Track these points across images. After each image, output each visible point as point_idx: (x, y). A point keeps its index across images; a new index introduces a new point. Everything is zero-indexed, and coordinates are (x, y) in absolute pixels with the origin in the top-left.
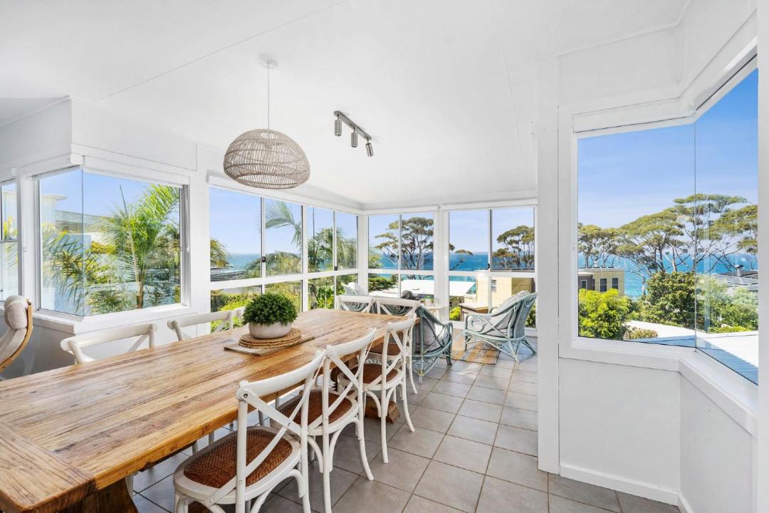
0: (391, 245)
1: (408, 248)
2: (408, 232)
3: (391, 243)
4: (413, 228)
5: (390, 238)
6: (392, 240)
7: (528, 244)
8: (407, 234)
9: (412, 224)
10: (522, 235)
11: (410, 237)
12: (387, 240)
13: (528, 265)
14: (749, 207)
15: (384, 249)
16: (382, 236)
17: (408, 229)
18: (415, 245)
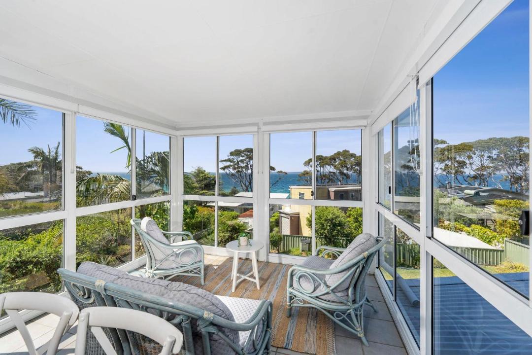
0: (231, 167)
1: (244, 170)
2: (244, 158)
3: (231, 165)
4: (247, 155)
5: (231, 162)
6: (232, 164)
7: (323, 167)
8: (243, 160)
9: (247, 153)
10: (319, 161)
11: (245, 162)
12: (228, 164)
13: (323, 181)
14: (448, 146)
15: (227, 171)
16: (225, 161)
17: (243, 156)
18: (248, 167)
